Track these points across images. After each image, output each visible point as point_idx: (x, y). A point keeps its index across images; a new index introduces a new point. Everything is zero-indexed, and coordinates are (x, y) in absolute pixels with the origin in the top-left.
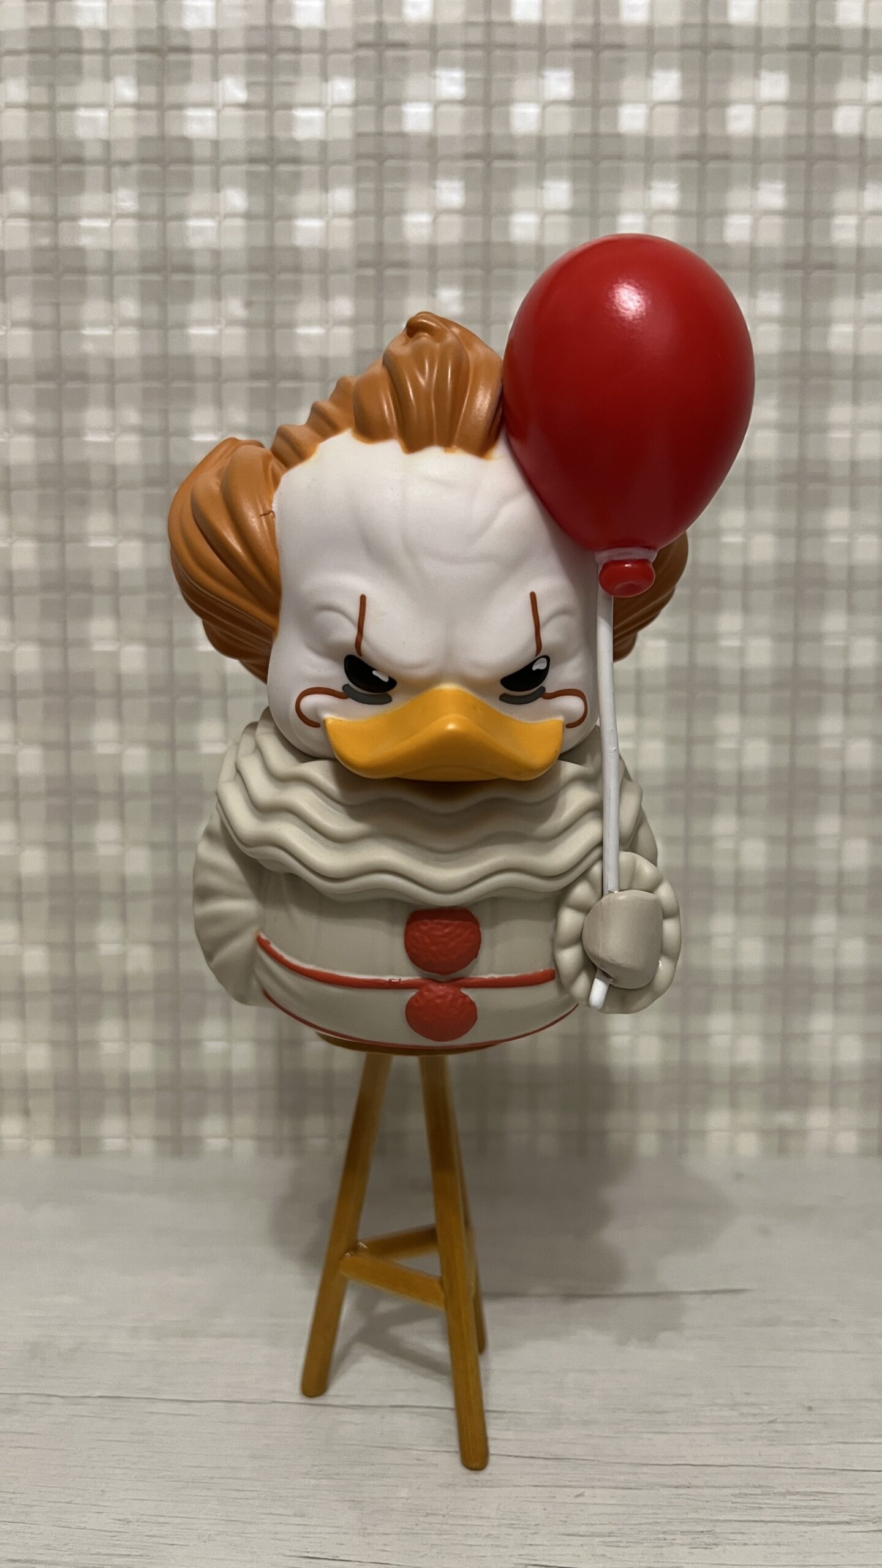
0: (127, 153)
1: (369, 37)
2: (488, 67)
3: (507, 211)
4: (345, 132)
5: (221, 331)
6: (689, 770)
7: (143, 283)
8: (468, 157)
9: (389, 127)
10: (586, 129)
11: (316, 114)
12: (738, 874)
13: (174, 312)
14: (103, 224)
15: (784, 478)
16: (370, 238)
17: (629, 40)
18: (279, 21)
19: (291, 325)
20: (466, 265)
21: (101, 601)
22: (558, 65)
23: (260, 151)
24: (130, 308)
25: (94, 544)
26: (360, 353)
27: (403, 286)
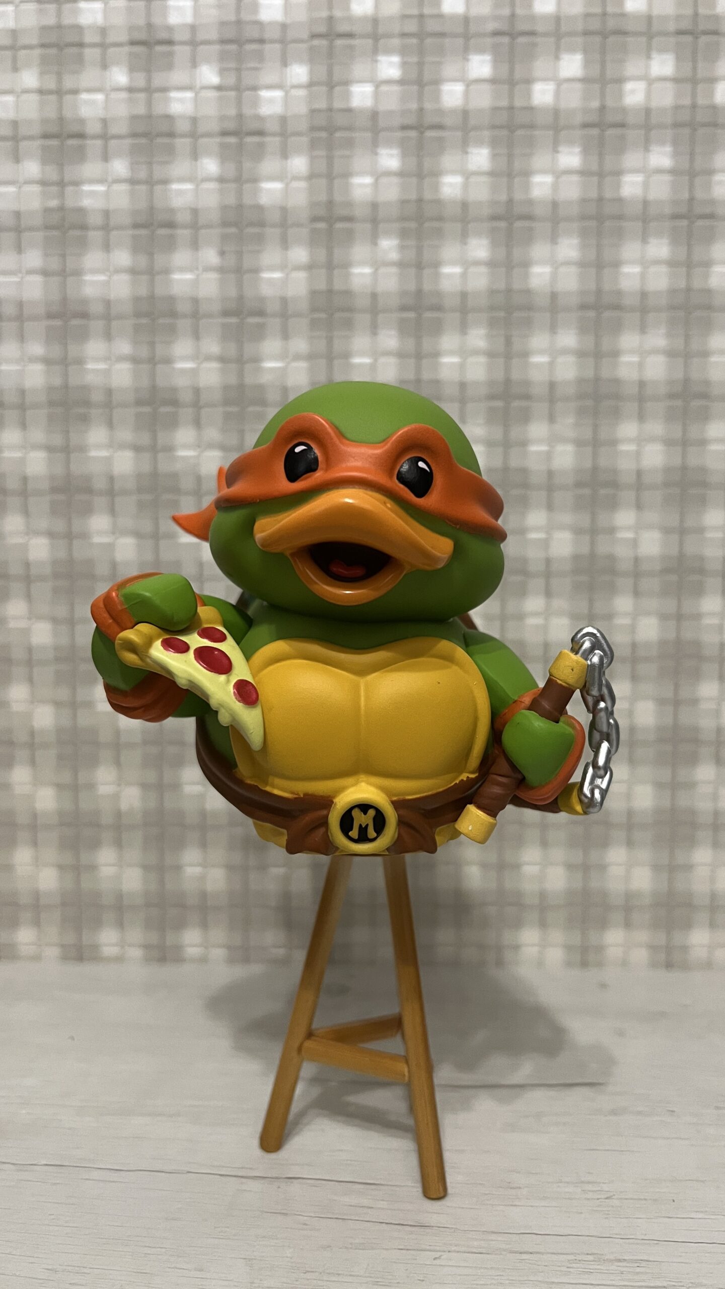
0: (120, 128)
1: (322, 29)
2: (421, 51)
3: (437, 174)
4: (302, 109)
5: (198, 276)
7: (134, 237)
8: (404, 128)
9: (337, 105)
10: (504, 103)
11: (278, 94)
13: (160, 260)
14: (101, 188)
15: (671, 396)
16: (323, 197)
17: (540, 28)
18: (246, 16)
19: (256, 271)
20: (403, 219)
21: (100, 502)
22: (481, 51)
23: (231, 126)
24: (123, 257)
25: (93, 453)
26: (313, 293)
27: (349, 237)
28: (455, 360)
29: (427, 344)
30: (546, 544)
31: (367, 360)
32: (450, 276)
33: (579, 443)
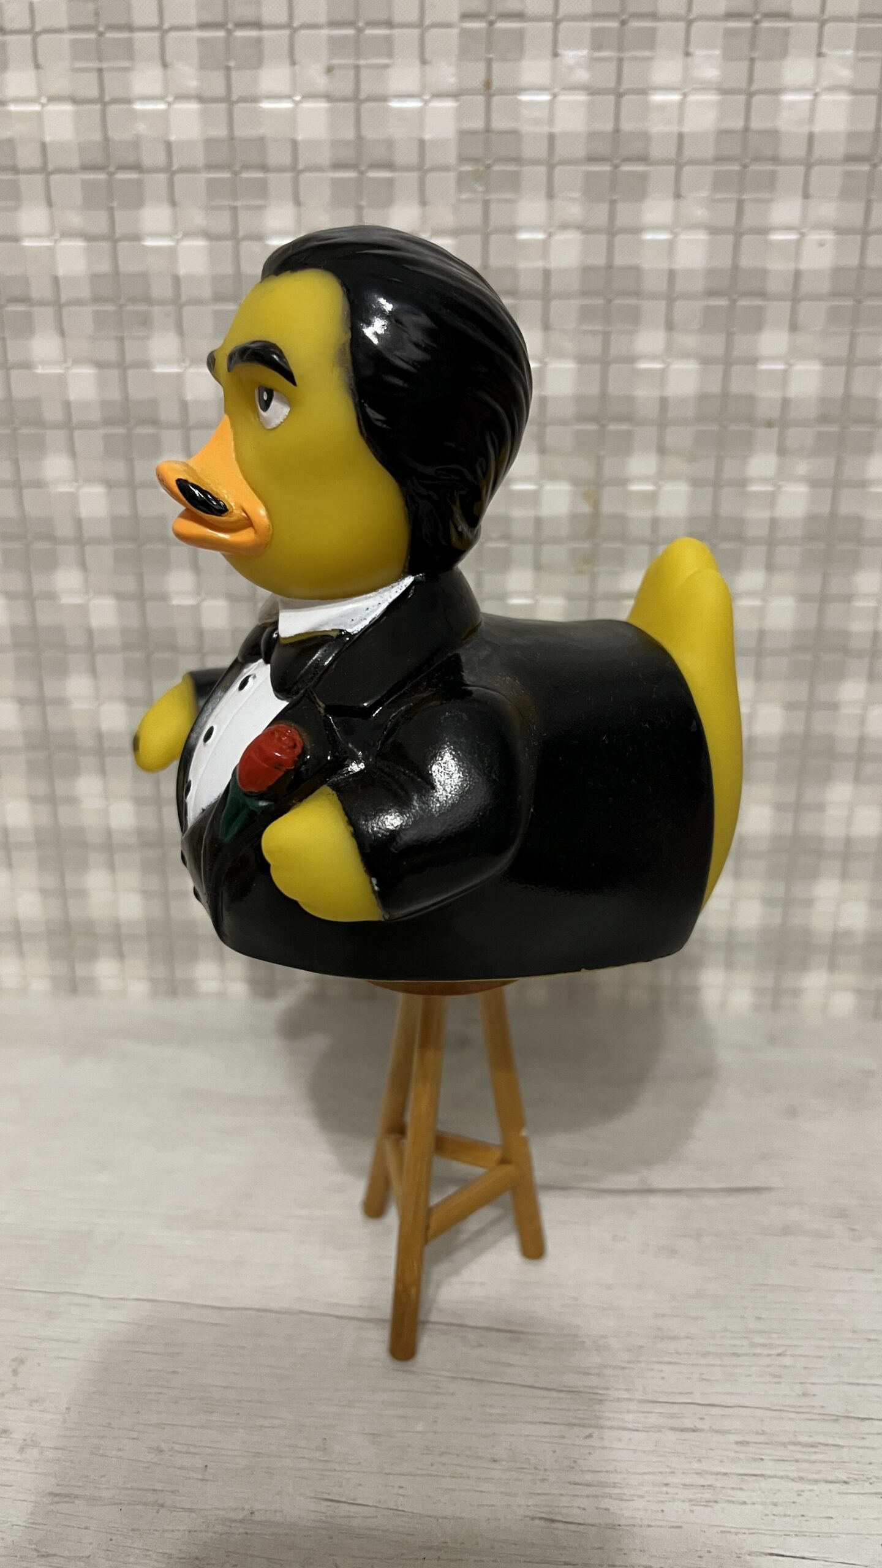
5: (297, 103)
6: (820, 631)
12: (862, 740)
13: (241, 83)
20: (596, 16)
24: (188, 76)
25: (159, 370)
26: (464, 135)
27: (517, 45)
28: (664, 236)
29: (625, 213)
30: (771, 499)
31: (540, 236)
32: (662, 107)
33: (828, 362)
